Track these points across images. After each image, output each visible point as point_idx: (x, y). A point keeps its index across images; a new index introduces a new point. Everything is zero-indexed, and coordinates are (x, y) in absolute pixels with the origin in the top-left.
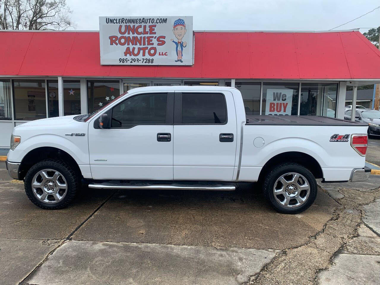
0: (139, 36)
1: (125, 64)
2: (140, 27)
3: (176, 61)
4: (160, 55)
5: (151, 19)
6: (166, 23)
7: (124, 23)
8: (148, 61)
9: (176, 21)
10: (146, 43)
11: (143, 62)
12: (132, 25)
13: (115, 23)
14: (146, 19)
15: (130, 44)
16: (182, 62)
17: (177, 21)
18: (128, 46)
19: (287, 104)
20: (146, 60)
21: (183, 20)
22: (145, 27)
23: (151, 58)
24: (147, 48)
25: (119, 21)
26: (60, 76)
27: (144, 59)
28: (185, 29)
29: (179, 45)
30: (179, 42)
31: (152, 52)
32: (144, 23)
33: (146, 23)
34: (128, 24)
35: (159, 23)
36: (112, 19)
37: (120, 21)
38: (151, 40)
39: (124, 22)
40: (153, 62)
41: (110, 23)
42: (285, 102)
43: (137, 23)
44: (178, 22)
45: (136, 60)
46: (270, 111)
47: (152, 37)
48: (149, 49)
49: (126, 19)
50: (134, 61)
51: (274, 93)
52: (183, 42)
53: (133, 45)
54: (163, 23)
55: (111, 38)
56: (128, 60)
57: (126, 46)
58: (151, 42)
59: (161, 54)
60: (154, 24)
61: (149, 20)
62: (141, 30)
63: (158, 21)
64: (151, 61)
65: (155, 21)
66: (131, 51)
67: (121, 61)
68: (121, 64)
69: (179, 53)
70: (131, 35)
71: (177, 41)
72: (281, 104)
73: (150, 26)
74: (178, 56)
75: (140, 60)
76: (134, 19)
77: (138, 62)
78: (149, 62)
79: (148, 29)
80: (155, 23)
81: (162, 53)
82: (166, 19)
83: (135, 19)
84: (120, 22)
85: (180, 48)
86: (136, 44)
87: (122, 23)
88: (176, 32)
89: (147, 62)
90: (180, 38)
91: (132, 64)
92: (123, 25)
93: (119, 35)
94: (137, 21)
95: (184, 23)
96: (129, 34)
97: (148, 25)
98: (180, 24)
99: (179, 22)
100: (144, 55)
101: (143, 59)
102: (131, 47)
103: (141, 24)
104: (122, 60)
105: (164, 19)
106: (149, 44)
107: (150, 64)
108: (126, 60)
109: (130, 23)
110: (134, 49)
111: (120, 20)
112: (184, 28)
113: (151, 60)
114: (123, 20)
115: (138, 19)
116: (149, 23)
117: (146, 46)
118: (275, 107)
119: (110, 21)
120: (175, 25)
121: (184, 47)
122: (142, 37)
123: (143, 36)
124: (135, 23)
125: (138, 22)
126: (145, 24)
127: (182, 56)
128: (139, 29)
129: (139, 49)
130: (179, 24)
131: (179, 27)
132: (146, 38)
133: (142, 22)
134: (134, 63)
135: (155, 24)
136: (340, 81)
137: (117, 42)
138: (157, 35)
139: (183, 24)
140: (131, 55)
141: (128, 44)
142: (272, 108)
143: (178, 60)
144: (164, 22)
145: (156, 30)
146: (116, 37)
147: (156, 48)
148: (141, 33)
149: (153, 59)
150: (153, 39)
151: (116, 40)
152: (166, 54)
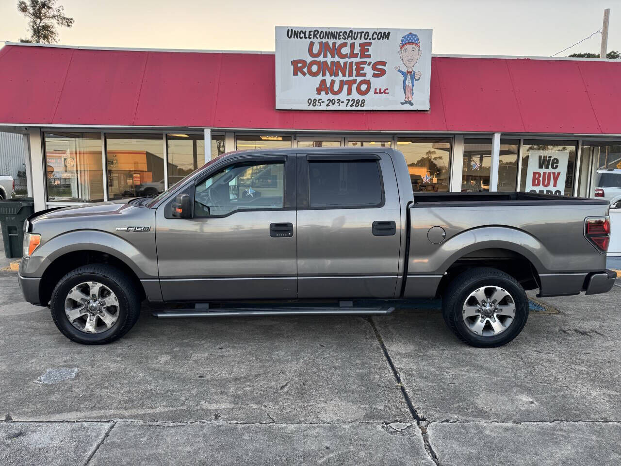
0: (342, 61)
1: (317, 108)
2: (345, 45)
3: (402, 104)
4: (376, 92)
5: (363, 32)
6: (388, 39)
7: (317, 38)
8: (355, 103)
9: (404, 37)
10: (354, 72)
11: (347, 106)
12: (331, 41)
13: (302, 37)
14: (355, 32)
15: (328, 74)
16: (412, 104)
17: (406, 37)
18: (324, 78)
19: (559, 174)
20: (351, 101)
21: (416, 36)
22: (353, 45)
23: (361, 98)
24: (354, 81)
25: (310, 35)
26: (208, 128)
27: (349, 100)
28: (419, 50)
29: (409, 76)
30: (408, 72)
31: (364, 87)
32: (352, 39)
33: (355, 39)
34: (324, 40)
35: (376, 39)
36: (298, 31)
38: (363, 69)
39: (318, 36)
40: (364, 105)
41: (294, 38)
42: (556, 171)
43: (339, 39)
44: (408, 39)
45: (336, 101)
46: (534, 185)
47: (365, 63)
48: (357, 83)
49: (322, 32)
50: (332, 103)
51: (540, 157)
52: (414, 73)
53: (331, 75)
54: (383, 39)
55: (295, 63)
56: (322, 102)
57: (320, 77)
58: (361, 72)
59: (378, 91)
60: (368, 41)
61: (359, 35)
62: (345, 51)
63: (375, 36)
64: (360, 103)
65: (370, 37)
66: (328, 85)
67: (310, 104)
68: (311, 108)
69: (408, 91)
70: (329, 59)
71: (405, 70)
72: (549, 174)
73: (361, 45)
74: (406, 95)
75: (343, 102)
76: (335, 32)
77: (339, 105)
78: (357, 105)
79: (357, 50)
80: (370, 39)
81: (380, 89)
82: (389, 33)
83: (337, 32)
84: (312, 36)
85: (410, 82)
86: (337, 75)
87: (314, 38)
88: (405, 54)
90: (411, 65)
91: (329, 108)
92: (317, 41)
93: (309, 59)
94: (340, 35)
95: (418, 40)
96: (325, 56)
97: (358, 42)
98: (412, 43)
99: (410, 39)
100: (349, 93)
101: (347, 100)
102: (328, 79)
103: (346, 41)
104: (312, 102)
105: (385, 33)
106: (358, 75)
107: (359, 108)
108: (319, 102)
109: (328, 38)
110: (333, 82)
111: (311, 33)
112: (417, 48)
114: (316, 32)
115: (342, 32)
116: (360, 39)
117: (354, 78)
118: (541, 179)
119: (294, 34)
120: (404, 43)
121: (416, 80)
122: (347, 62)
123: (348, 60)
124: (336, 39)
125: (342, 36)
126: (353, 41)
127: (413, 95)
128: (343, 49)
129: (342, 83)
130: (409, 43)
131: (409, 47)
132: (354, 64)
133: (349, 37)
134: (332, 107)
135: (370, 41)
137: (305, 70)
138: (373, 60)
139: (416, 42)
140: (327, 93)
141: (324, 75)
142: (537, 181)
143: (406, 102)
144: (385, 39)
145: (371, 50)
146: (304, 62)
147: (369, 81)
148: (345, 56)
149: (363, 100)
150: (366, 66)
151: (303, 67)
152: (387, 91)
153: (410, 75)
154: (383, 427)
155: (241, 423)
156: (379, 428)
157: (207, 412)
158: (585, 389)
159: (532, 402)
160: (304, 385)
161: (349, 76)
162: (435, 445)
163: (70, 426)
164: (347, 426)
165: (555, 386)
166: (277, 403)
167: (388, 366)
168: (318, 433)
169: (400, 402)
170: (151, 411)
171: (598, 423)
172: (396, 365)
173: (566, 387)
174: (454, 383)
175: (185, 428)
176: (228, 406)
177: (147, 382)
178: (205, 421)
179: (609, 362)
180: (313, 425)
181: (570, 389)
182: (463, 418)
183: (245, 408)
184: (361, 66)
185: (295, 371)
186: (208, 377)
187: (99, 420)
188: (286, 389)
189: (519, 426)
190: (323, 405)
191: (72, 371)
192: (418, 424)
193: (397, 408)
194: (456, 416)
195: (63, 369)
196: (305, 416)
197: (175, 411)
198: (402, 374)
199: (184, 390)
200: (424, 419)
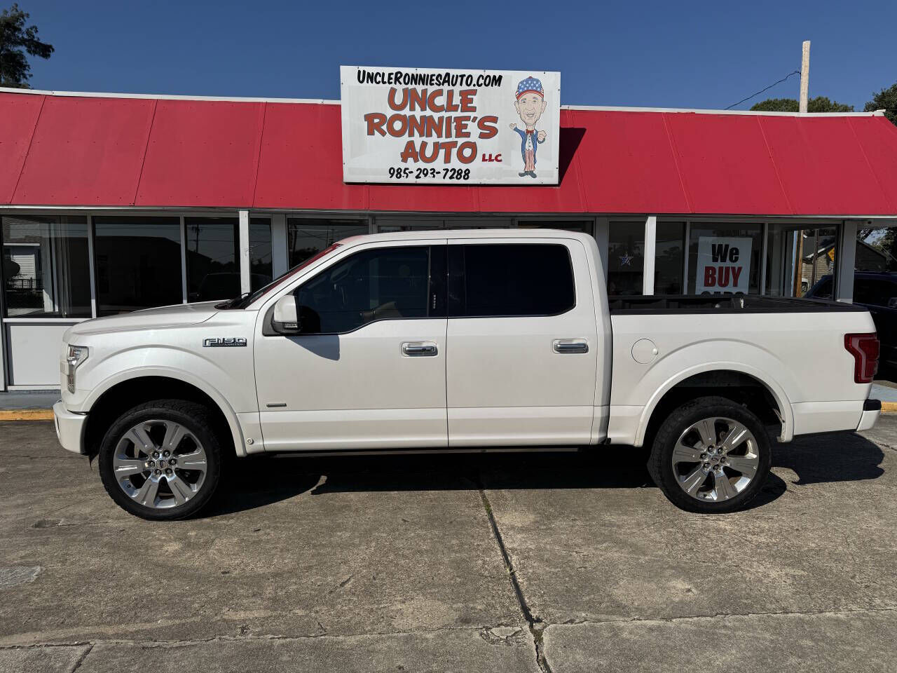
0: (436, 116)
1: (403, 180)
2: (440, 93)
3: (521, 175)
4: (484, 160)
5: (465, 75)
6: (499, 85)
7: (400, 83)
8: (456, 174)
9: (522, 83)
10: (454, 132)
11: (444, 178)
12: (420, 88)
13: (379, 82)
14: (453, 76)
15: (416, 132)
16: (534, 176)
17: (525, 83)
18: (411, 139)
19: (740, 269)
20: (451, 171)
21: (538, 81)
22: (450, 94)
24: (454, 144)
25: (390, 78)
26: (244, 209)
27: (447, 170)
28: (543, 101)
29: (529, 138)
30: (528, 132)
31: (467, 152)
33: (454, 85)
34: (410, 86)
35: (483, 85)
36: (373, 73)
37: (392, 79)
38: (465, 127)
39: (401, 80)
40: (468, 176)
41: (368, 82)
42: (737, 265)
43: (432, 84)
44: (528, 85)
45: (430, 172)
46: (707, 284)
47: (468, 118)
48: (459, 145)
49: (407, 74)
50: (424, 174)
51: (714, 246)
52: (537, 132)
53: (421, 135)
54: (492, 86)
55: (369, 118)
56: (410, 172)
57: (406, 138)
58: (463, 131)
59: (487, 157)
60: (471, 87)
61: (459, 79)
62: (440, 101)
63: (481, 81)
64: (463, 174)
65: (475, 82)
66: (418, 149)
67: (392, 175)
68: (394, 180)
69: (528, 157)
70: (418, 113)
71: (523, 128)
72: (727, 269)
73: (462, 93)
74: (526, 163)
75: (438, 173)
76: (425, 75)
78: (459, 177)
79: (457, 100)
80: (474, 85)
81: (490, 156)
82: (501, 77)
83: (428, 75)
84: (393, 81)
85: (531, 144)
86: (429, 135)
87: (395, 83)
88: (523, 107)
89: (455, 176)
90: (532, 122)
91: (419, 181)
92: (400, 88)
93: (389, 113)
94: (432, 80)
95: (541, 86)
96: (412, 109)
98: (532, 91)
99: (530, 85)
100: (447, 160)
101: (444, 170)
102: (418, 140)
103: (441, 87)
104: (396, 173)
105: (495, 77)
106: (459, 135)
107: (462, 181)
108: (405, 173)
109: (416, 84)
110: (424, 145)
111: (392, 76)
112: (540, 98)
113: (465, 172)
114: (399, 75)
115: (434, 75)
116: (461, 84)
117: (453, 139)
118: (717, 276)
119: (367, 77)
120: (521, 90)
121: (540, 143)
122: (443, 117)
123: (445, 114)
124: (427, 85)
125: (435, 81)
126: (451, 87)
127: (535, 162)
128: (437, 98)
129: (437, 146)
130: (528, 91)
131: (529, 96)
132: (453, 121)
133: (444, 81)
134: (423, 180)
135: (474, 88)
136: (844, 220)
137: (384, 127)
138: (479, 114)
139: (539, 89)
140: (416, 160)
141: (411, 134)
142: (710, 279)
143: (526, 173)
144: (496, 85)
145: (476, 101)
146: (382, 117)
147: (475, 143)
148: (440, 109)
149: (467, 170)
150: (469, 123)
151: (381, 123)
152: (499, 158)
153: (530, 136)
154: (481, 634)
155: (279, 638)
156: (477, 636)
157: (230, 624)
158: (762, 569)
159: (689, 590)
160: (374, 578)
161: (447, 137)
162: (551, 656)
163: (23, 655)
164: (430, 636)
165: (722, 566)
166: (333, 606)
167: (497, 547)
168: (389, 647)
169: (509, 597)
170: (148, 626)
171: (775, 616)
172: (507, 545)
173: (736, 566)
174: (585, 568)
175: (197, 649)
176: (263, 614)
177: (145, 584)
178: (227, 637)
179: (797, 530)
180: (383, 636)
181: (741, 570)
182: (593, 616)
183: (286, 615)
184: (463, 122)
185: (364, 559)
186: (235, 573)
187: (68, 643)
188: (348, 586)
189: (669, 624)
190: (400, 607)
191: (33, 572)
192: (531, 626)
193: (503, 606)
194: (583, 615)
195: (18, 570)
196: (373, 623)
197: (184, 624)
198: (514, 558)
199: (200, 592)
200: (539, 621)
